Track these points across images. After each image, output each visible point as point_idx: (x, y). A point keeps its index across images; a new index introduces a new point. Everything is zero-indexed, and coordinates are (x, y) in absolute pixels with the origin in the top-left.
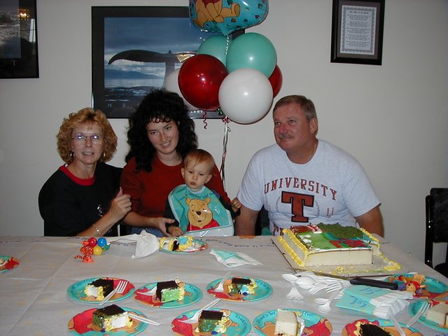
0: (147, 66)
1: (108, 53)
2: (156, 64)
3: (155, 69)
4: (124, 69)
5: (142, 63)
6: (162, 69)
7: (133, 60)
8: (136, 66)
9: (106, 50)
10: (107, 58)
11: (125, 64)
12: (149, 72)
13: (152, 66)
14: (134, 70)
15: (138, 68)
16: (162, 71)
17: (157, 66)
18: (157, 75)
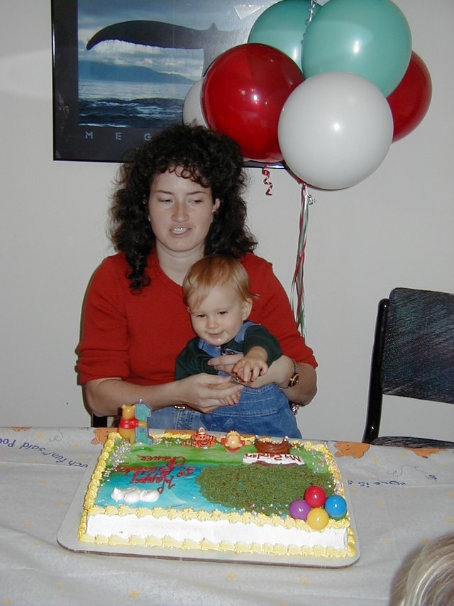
0: (165, 56)
1: (86, 26)
2: (183, 51)
3: (182, 62)
4: (119, 62)
5: (156, 50)
6: (196, 62)
7: (136, 42)
8: (142, 56)
9: (82, 19)
10: (85, 35)
11: (121, 50)
12: (169, 68)
13: (176, 57)
14: (139, 63)
15: (146, 60)
16: (197, 67)
17: (186, 57)
18: (187, 75)
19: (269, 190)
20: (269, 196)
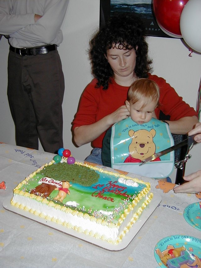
19: (190, 54)
20: (190, 57)
